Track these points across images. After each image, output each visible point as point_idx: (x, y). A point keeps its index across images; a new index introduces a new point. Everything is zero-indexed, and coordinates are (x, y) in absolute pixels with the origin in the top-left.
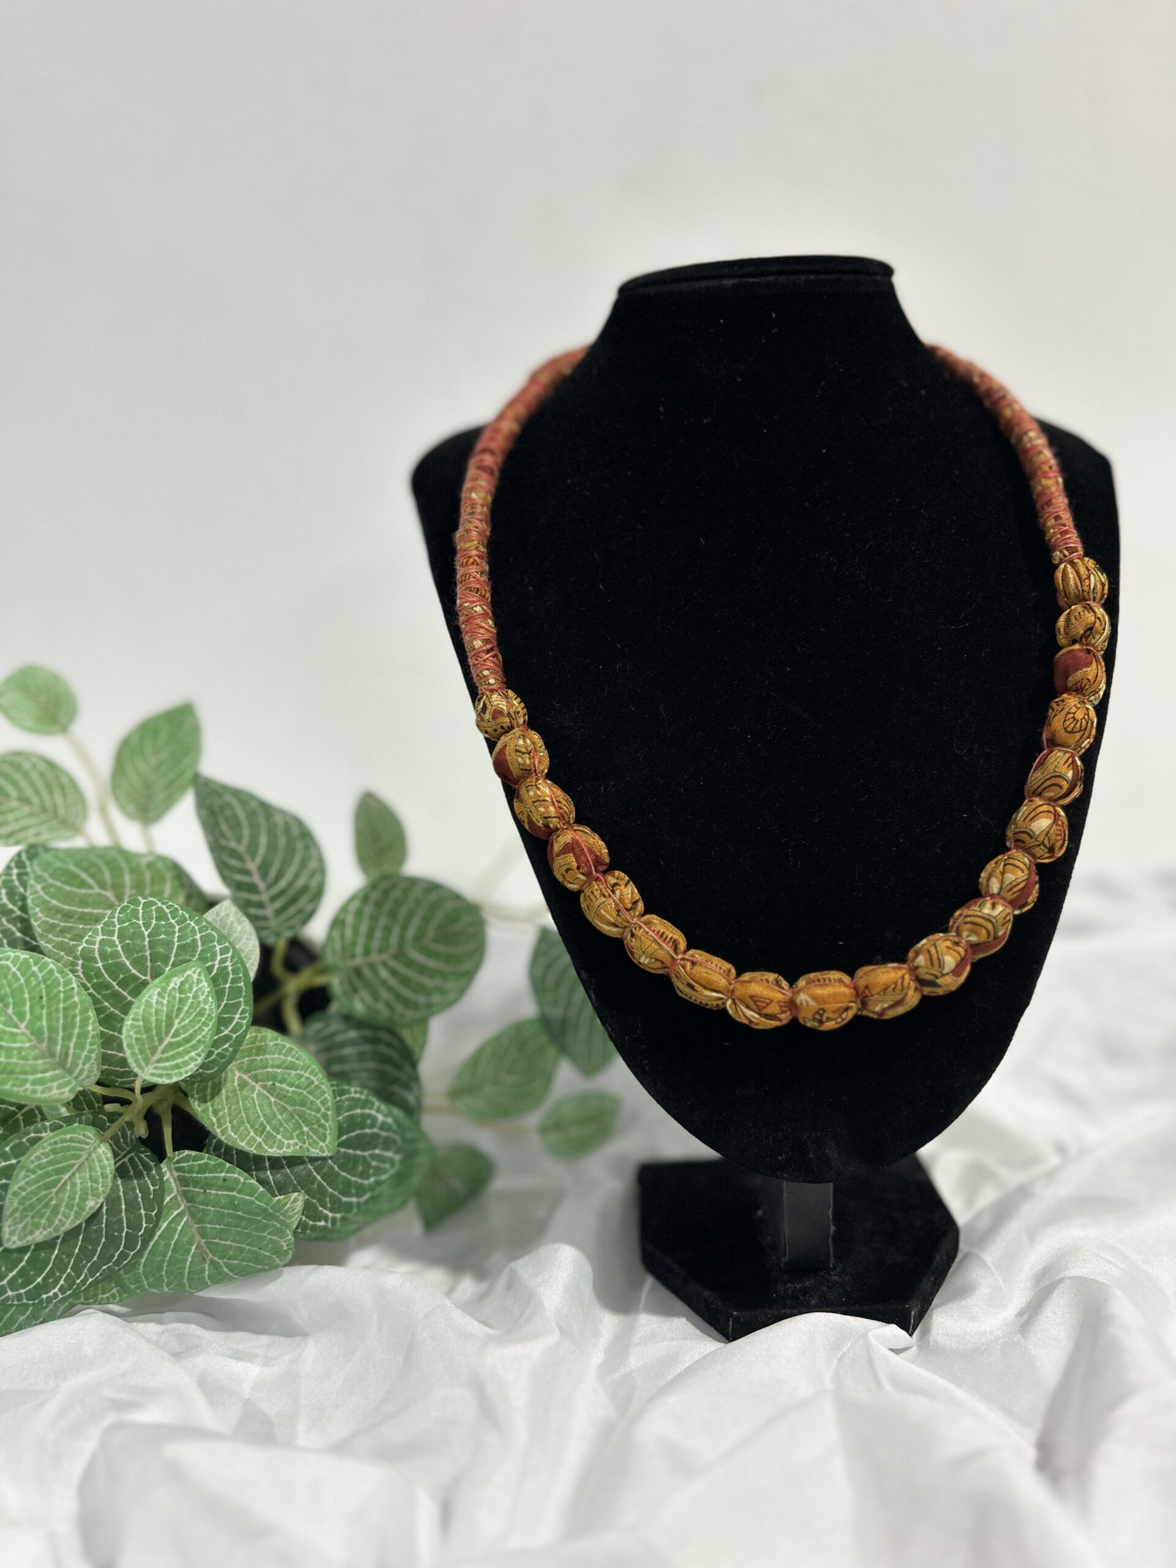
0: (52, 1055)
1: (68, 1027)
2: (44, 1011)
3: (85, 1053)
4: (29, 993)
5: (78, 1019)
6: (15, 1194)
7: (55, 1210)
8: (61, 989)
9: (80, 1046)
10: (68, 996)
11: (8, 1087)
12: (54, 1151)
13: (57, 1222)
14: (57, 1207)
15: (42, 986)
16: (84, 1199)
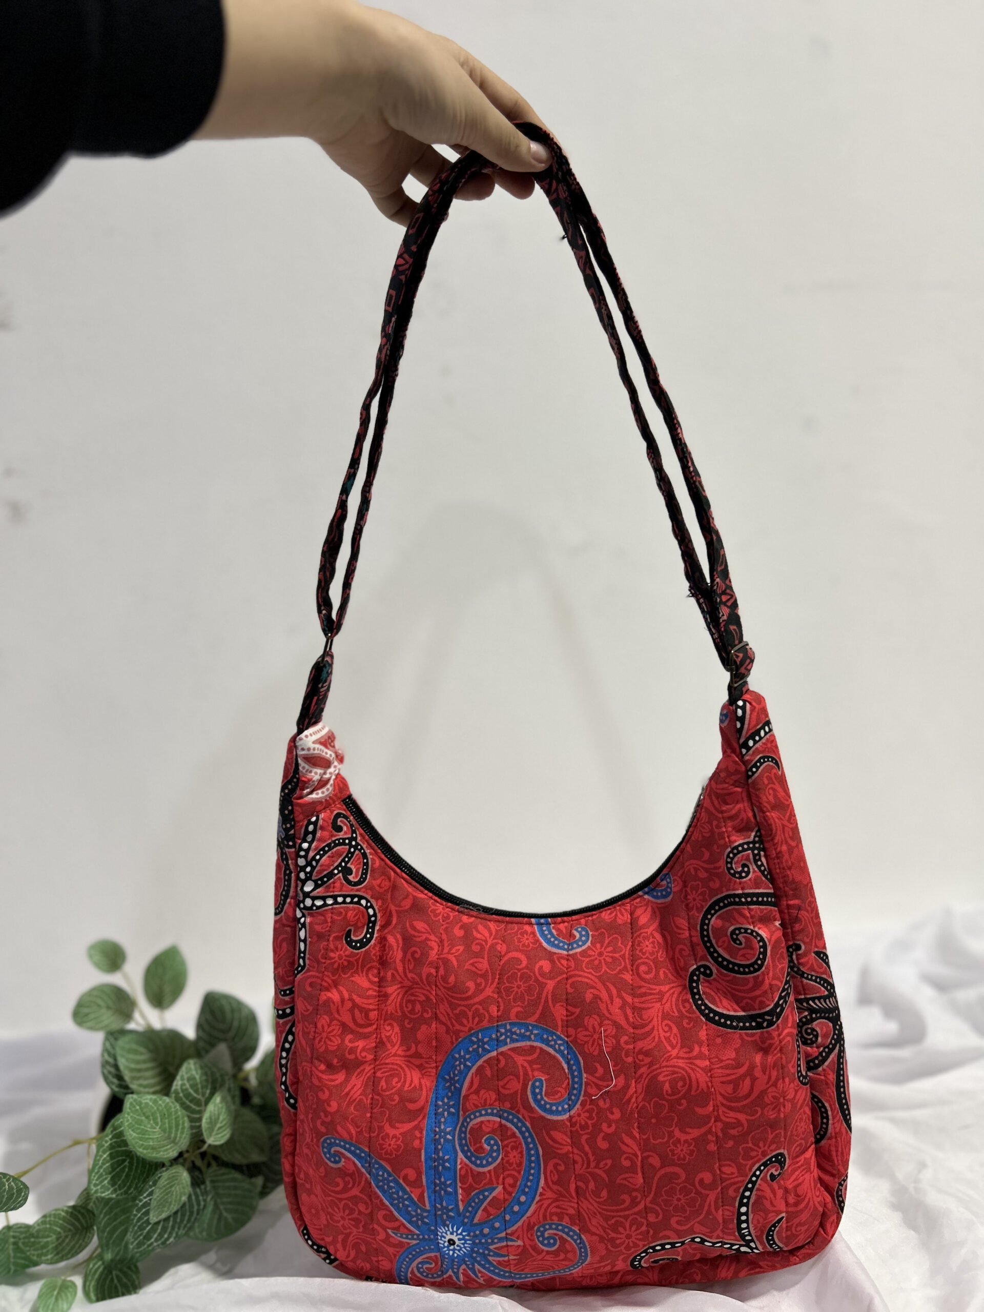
0: (170, 1138)
1: (177, 1125)
2: (167, 1121)
3: (184, 1136)
4: (160, 1112)
5: (181, 1122)
6: (155, 1199)
7: (170, 1205)
8: (173, 1110)
9: (182, 1133)
10: (176, 1112)
11: (154, 1155)
12: (169, 1179)
13: (171, 1208)
14: (171, 1202)
15: (165, 1110)
16: (181, 1197)
